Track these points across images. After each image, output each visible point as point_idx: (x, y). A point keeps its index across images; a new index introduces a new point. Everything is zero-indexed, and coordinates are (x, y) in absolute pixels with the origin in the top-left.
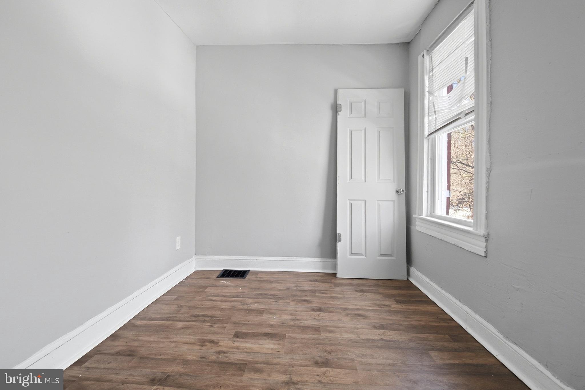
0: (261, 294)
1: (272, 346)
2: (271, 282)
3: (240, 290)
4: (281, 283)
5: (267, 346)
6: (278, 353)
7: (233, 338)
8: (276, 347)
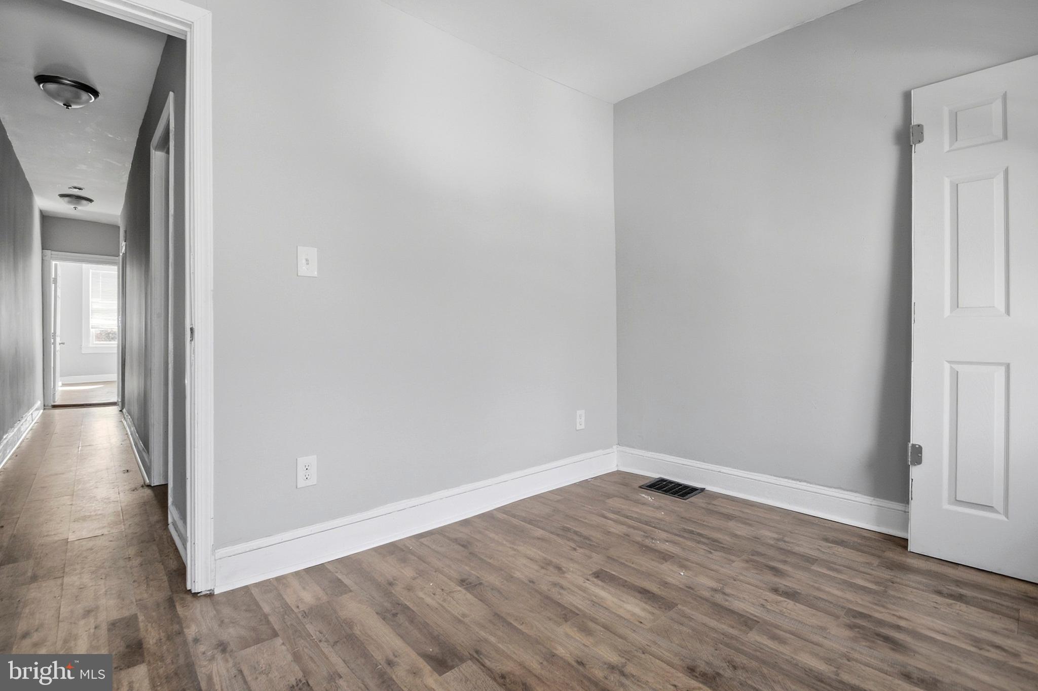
0: (692, 532)
1: (637, 610)
2: (729, 517)
3: (661, 514)
4: (750, 525)
5: (629, 607)
6: (639, 624)
7: (590, 575)
8: (642, 614)
